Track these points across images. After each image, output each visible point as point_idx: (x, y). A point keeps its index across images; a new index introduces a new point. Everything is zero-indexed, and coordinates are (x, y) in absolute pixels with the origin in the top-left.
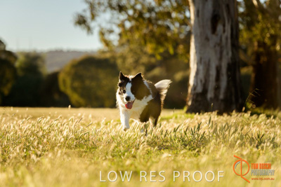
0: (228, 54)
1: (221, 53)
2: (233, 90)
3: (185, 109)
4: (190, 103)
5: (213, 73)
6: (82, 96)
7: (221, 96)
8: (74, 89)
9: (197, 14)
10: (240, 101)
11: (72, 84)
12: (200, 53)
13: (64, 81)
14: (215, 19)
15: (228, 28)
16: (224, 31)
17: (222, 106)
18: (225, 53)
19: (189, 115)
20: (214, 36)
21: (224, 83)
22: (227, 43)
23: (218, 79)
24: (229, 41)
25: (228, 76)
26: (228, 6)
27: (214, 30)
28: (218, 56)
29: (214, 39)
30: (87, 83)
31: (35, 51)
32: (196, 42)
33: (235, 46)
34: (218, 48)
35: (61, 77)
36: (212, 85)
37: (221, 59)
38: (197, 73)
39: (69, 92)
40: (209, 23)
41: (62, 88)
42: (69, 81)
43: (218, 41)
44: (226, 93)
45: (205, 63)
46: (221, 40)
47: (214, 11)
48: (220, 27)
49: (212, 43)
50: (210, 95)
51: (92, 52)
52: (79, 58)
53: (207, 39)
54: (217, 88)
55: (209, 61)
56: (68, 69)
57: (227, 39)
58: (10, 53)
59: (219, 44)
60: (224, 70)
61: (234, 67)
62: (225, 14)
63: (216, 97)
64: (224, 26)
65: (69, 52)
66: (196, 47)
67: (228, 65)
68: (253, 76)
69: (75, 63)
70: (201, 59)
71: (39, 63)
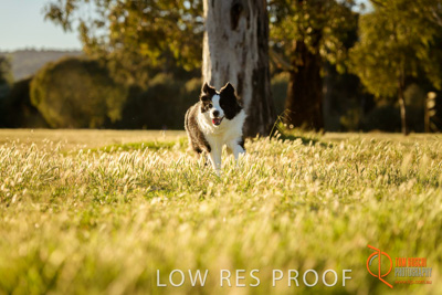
0: (253, 57)
1: (244, 55)
2: (261, 106)
8: (49, 102)
9: (212, 2)
10: (270, 120)
12: (216, 56)
13: (37, 92)
14: (236, 11)
15: (254, 22)
16: (248, 27)
18: (249, 56)
20: (234, 33)
21: (248, 97)
22: (252, 43)
24: (255, 39)
25: (255, 88)
27: (235, 25)
28: (241, 60)
29: (235, 37)
30: (67, 93)
32: (210, 42)
33: (263, 46)
34: (240, 50)
35: (34, 86)
37: (244, 64)
40: (228, 15)
41: (34, 102)
43: (241, 41)
44: (251, 110)
45: (222, 69)
46: (244, 38)
48: (242, 21)
49: (231, 43)
51: (76, 52)
52: (56, 60)
53: (225, 37)
55: (228, 67)
56: (41, 76)
57: (252, 36)
59: (242, 44)
60: (248, 80)
61: (261, 75)
62: (250, 5)
64: (248, 19)
65: (43, 51)
66: (210, 48)
67: (254, 71)
68: (290, 85)
69: (52, 67)
70: (217, 64)
71: (4, 66)
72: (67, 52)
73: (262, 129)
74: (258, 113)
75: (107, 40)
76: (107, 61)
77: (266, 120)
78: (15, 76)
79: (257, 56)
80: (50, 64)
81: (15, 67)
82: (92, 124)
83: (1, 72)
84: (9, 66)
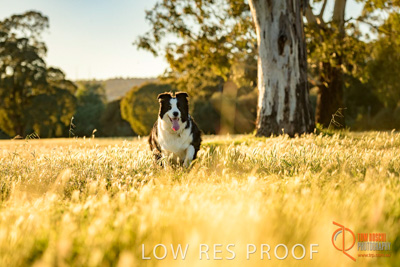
0: (296, 75)
1: (289, 74)
2: (303, 111)
3: (255, 132)
4: (259, 127)
5: (282, 95)
7: (291, 119)
8: (136, 116)
9: (264, 35)
10: (310, 122)
11: (134, 112)
12: (267, 75)
13: (126, 108)
14: (282, 40)
15: (295, 48)
16: (292, 52)
17: (292, 129)
18: (293, 74)
19: (259, 139)
20: (281, 57)
21: (293, 105)
22: (294, 64)
23: (287, 101)
24: (297, 62)
25: (298, 98)
26: (294, 26)
27: (281, 51)
28: (287, 77)
29: (282, 60)
30: (149, 110)
31: (94, 80)
32: (262, 65)
33: (303, 66)
34: (286, 69)
35: (123, 104)
36: (281, 107)
37: (289, 80)
38: (266, 96)
39: (131, 120)
40: (276, 44)
41: (124, 116)
42: (130, 110)
43: (286, 63)
44: (296, 115)
45: (273, 85)
46: (289, 61)
47: (281, 32)
48: (287, 48)
49: (279, 65)
50: (280, 117)
51: (152, 79)
52: (139, 85)
53: (275, 60)
54: (287, 110)
55: (278, 83)
56: (129, 97)
57: (294, 59)
58: (69, 83)
59: (287, 66)
60: (293, 92)
61: (303, 88)
62: (292, 35)
63: (286, 119)
64: (291, 46)
65: (128, 79)
66: (263, 69)
67: (297, 86)
68: (319, 97)
69: (136, 90)
70: (269, 81)
71: (100, 91)
72: (146, 79)
73: (304, 129)
74: (301, 117)
76: (176, 85)
77: (307, 122)
78: (111, 98)
79: (298, 74)
80: (135, 88)
81: (108, 91)
83: (98, 96)
84: (104, 91)
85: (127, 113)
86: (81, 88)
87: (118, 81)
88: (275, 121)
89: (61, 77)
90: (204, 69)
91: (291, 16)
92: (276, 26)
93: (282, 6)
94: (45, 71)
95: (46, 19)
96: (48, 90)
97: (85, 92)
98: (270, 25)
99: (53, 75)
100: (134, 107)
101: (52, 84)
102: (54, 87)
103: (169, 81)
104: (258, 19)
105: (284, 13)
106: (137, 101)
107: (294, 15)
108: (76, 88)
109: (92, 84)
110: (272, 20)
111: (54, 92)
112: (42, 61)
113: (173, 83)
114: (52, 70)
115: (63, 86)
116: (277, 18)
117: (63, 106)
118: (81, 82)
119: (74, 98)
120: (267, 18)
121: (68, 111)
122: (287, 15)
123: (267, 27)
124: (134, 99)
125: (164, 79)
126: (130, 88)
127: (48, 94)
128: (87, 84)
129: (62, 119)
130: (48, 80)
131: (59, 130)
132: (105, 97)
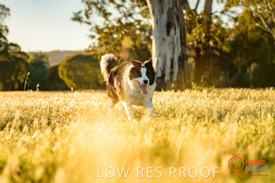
0: (178, 49)
1: (174, 49)
2: (183, 74)
5: (169, 63)
6: (75, 82)
8: (69, 77)
9: (157, 22)
10: (188, 82)
11: (68, 74)
12: (159, 49)
13: (62, 72)
14: (169, 26)
15: (178, 31)
16: (175, 34)
18: (176, 49)
20: (168, 37)
21: (176, 70)
22: (177, 42)
23: (172, 67)
24: (179, 40)
25: (179, 65)
26: (177, 16)
27: (168, 33)
28: (172, 51)
29: (169, 39)
30: (78, 72)
31: (41, 52)
32: (156, 42)
33: (183, 44)
34: (171, 46)
35: (60, 69)
36: (168, 71)
37: (173, 53)
38: (157, 63)
39: (66, 79)
40: (165, 29)
41: (61, 77)
42: (65, 72)
44: (178, 76)
45: (163, 56)
46: (173, 40)
47: (168, 20)
48: (172, 31)
49: (167, 42)
50: (167, 78)
51: (81, 51)
52: (72, 56)
53: (164, 40)
54: (172, 73)
55: (166, 55)
56: (64, 63)
57: (177, 39)
58: (24, 53)
59: (173, 43)
60: (176, 61)
61: (183, 59)
62: (176, 22)
63: (171, 78)
64: (175, 30)
65: (64, 52)
66: (156, 45)
67: (179, 57)
68: (194, 64)
69: (69, 59)
70: (160, 53)
71: (44, 60)
72: (76, 52)
73: (183, 86)
74: (181, 78)
75: (97, 45)
76: (97, 55)
78: (52, 64)
79: (180, 49)
80: (69, 57)
81: (50, 60)
82: (91, 87)
83: (43, 63)
84: (47, 59)
85: (63, 74)
86: (32, 57)
87: (57, 53)
88: (164, 81)
89: (18, 50)
90: (116, 45)
91: (175, 10)
92: (165, 16)
93: (169, 3)
94: (7, 45)
95: (8, 10)
96: (9, 58)
97: (34, 60)
98: (161, 16)
99: (13, 48)
100: (68, 71)
101: (12, 54)
102: (14, 57)
103: (91, 53)
104: (153, 11)
105: (171, 7)
106: (70, 66)
107: (177, 9)
108: (28, 57)
109: (39, 55)
110: (162, 12)
111: (13, 60)
112: (5, 39)
113: (94, 54)
114: (12, 44)
115: (19, 56)
116: (165, 11)
117: (19, 69)
118: (32, 53)
119: (27, 65)
120: (159, 11)
121: (23, 73)
122: (173, 9)
123: (159, 17)
124: (68, 65)
125: (89, 51)
126: (65, 57)
127: (9, 61)
128: (36, 55)
129: (19, 78)
130: (9, 51)
131: (16, 86)
132: (48, 63)
